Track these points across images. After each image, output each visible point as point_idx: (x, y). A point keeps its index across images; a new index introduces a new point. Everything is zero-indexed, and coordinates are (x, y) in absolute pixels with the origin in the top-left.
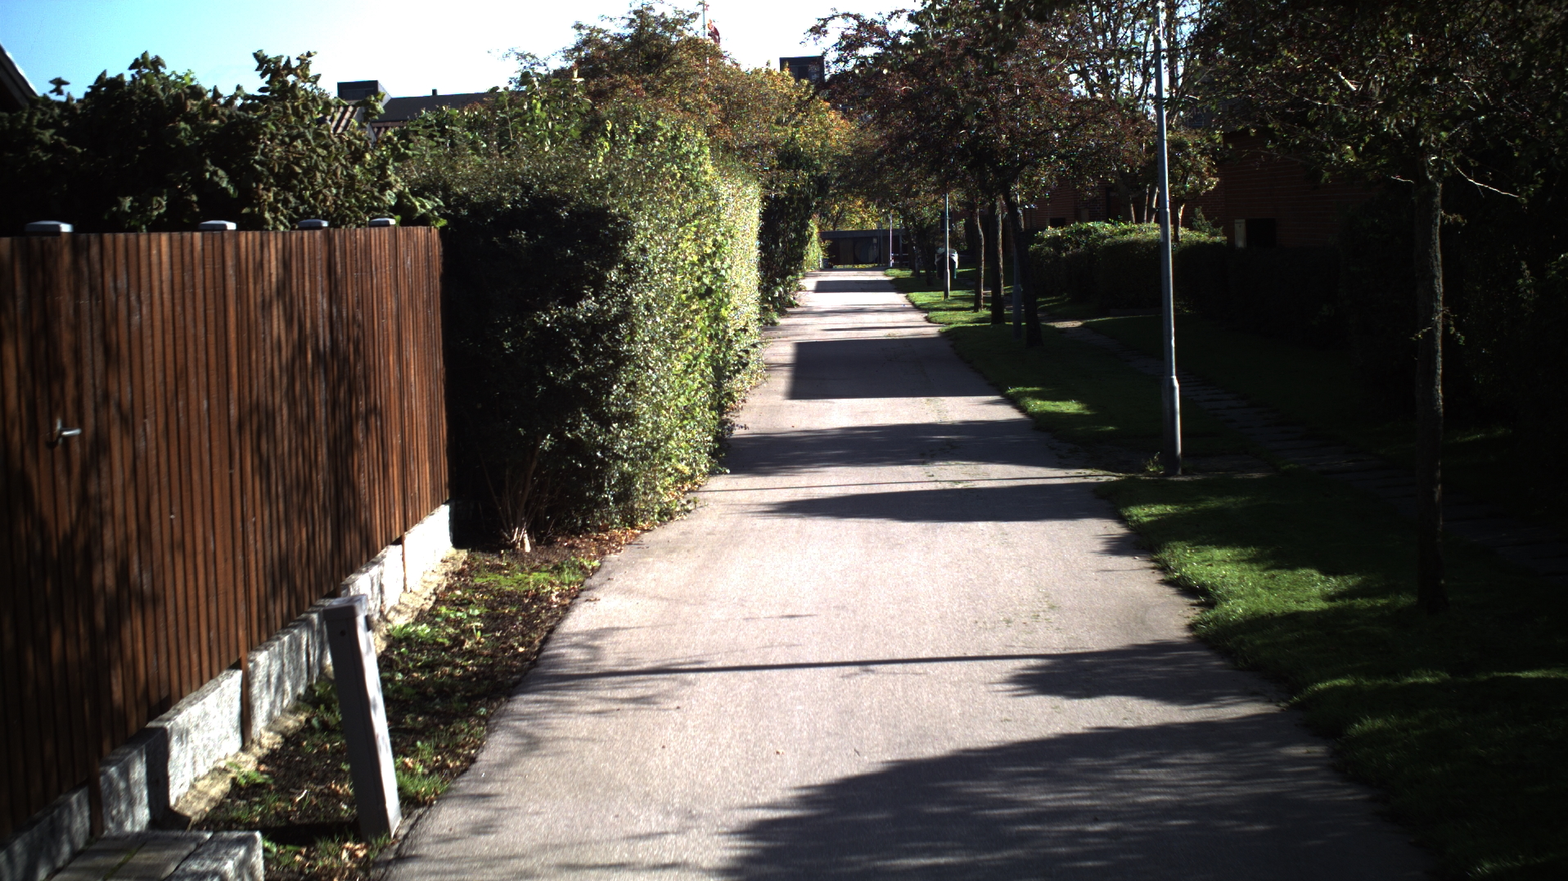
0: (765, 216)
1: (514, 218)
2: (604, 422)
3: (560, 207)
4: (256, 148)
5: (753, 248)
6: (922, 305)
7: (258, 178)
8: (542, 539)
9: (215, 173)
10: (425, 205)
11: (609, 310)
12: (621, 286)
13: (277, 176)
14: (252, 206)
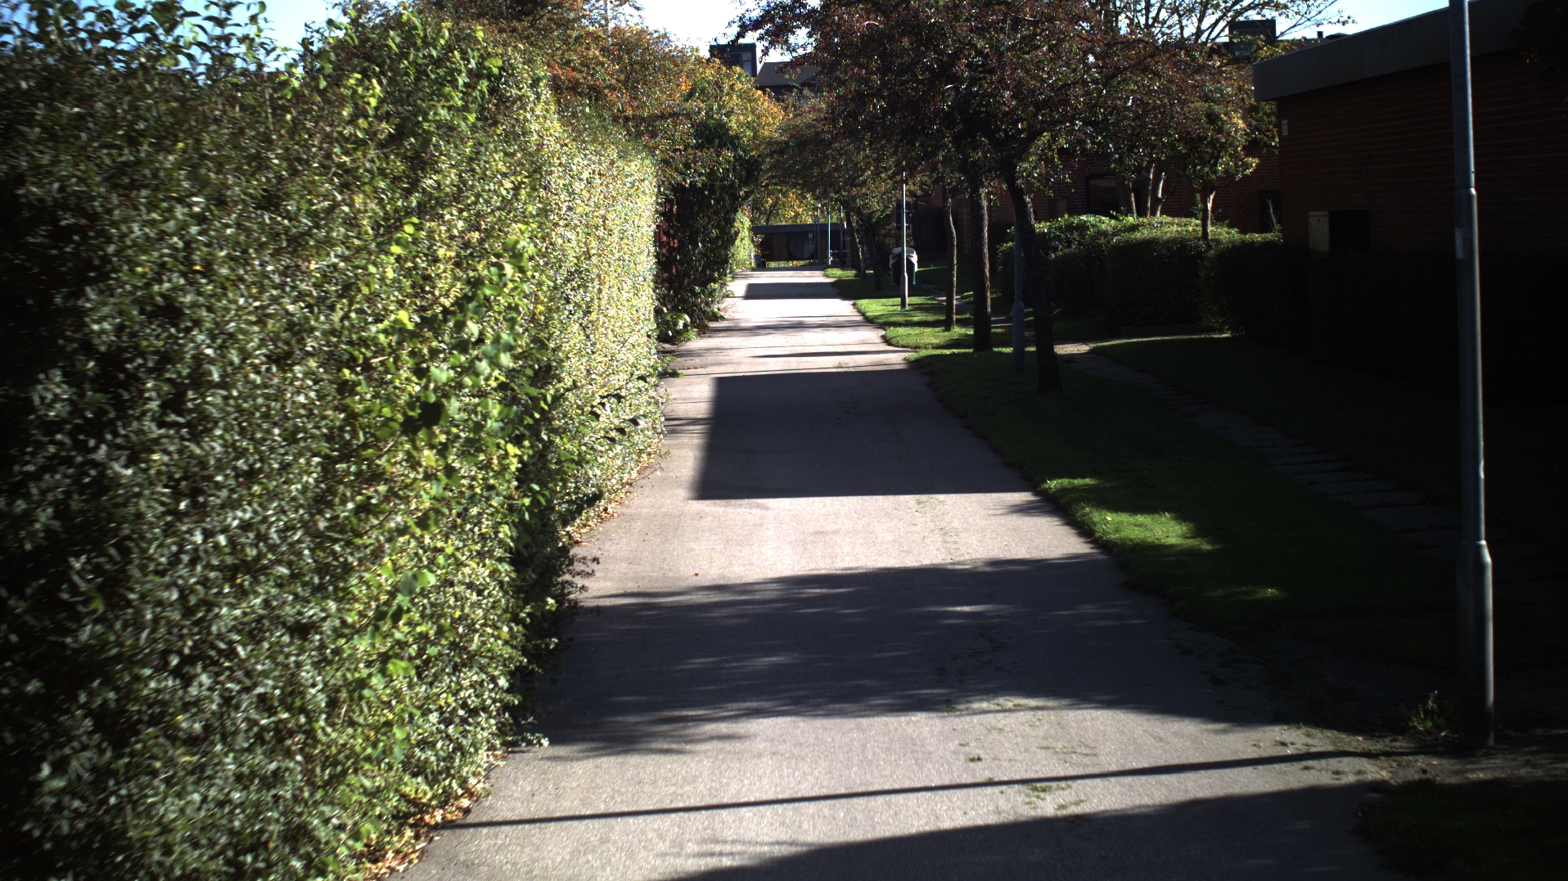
6: (877, 317)
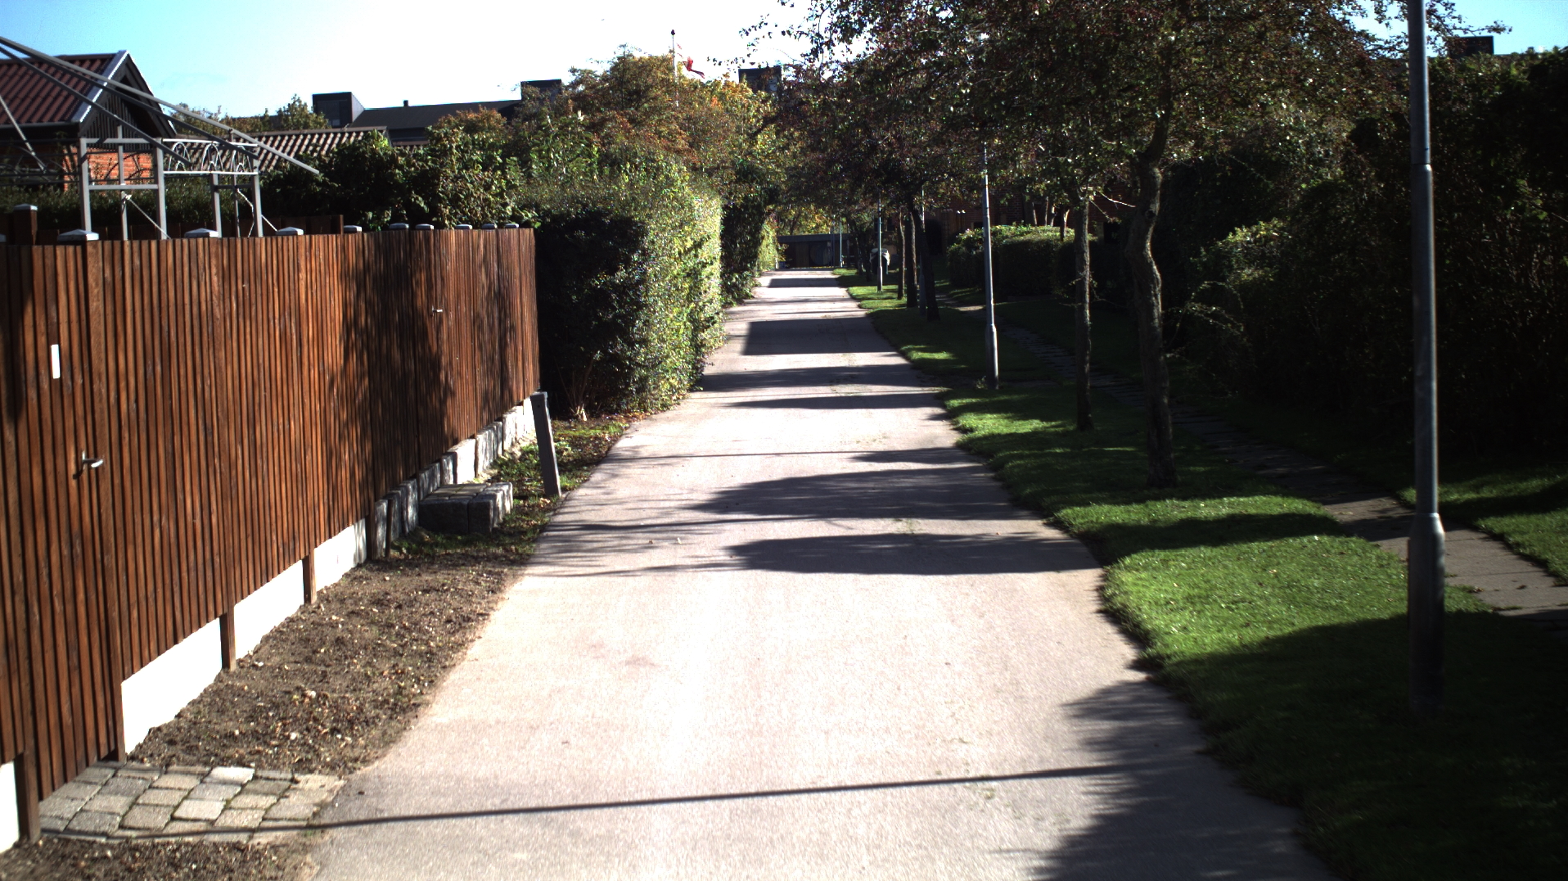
0: (726, 222)
1: (576, 224)
2: (631, 344)
3: (605, 217)
4: (439, 184)
5: (716, 246)
6: (858, 296)
7: (440, 200)
8: (593, 413)
9: (417, 199)
10: (528, 215)
11: (633, 278)
12: (640, 263)
13: (450, 200)
14: (437, 217)
